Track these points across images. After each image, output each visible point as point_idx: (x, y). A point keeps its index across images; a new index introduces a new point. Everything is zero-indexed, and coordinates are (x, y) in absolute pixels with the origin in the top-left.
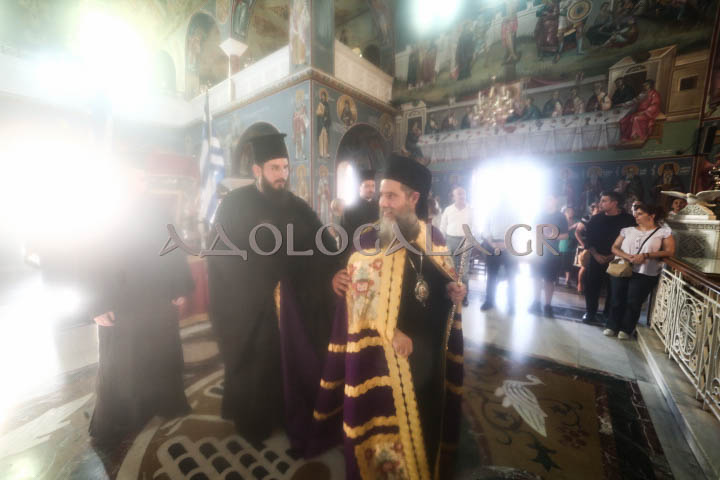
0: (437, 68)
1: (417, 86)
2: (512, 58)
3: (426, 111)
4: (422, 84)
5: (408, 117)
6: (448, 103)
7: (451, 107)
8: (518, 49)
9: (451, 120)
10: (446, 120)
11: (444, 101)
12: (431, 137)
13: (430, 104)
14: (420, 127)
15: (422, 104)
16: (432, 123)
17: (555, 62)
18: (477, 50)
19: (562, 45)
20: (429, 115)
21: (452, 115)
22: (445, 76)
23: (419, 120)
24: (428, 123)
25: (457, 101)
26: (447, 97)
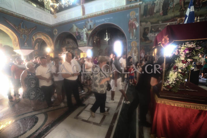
0: (155, 11)
1: (147, 17)
2: (183, 9)
3: (151, 25)
4: (149, 16)
5: (144, 27)
6: (159, 23)
7: (160, 24)
8: (185, 7)
9: (160, 29)
10: (158, 28)
11: (158, 22)
12: (153, 34)
13: (152, 23)
14: (148, 30)
15: (149, 23)
16: (153, 29)
17: (198, 11)
18: (170, 6)
19: (201, 5)
20: (152, 27)
21: (160, 27)
22: (158, 14)
23: (148, 28)
24: (151, 29)
25: (162, 22)
26: (158, 21)
